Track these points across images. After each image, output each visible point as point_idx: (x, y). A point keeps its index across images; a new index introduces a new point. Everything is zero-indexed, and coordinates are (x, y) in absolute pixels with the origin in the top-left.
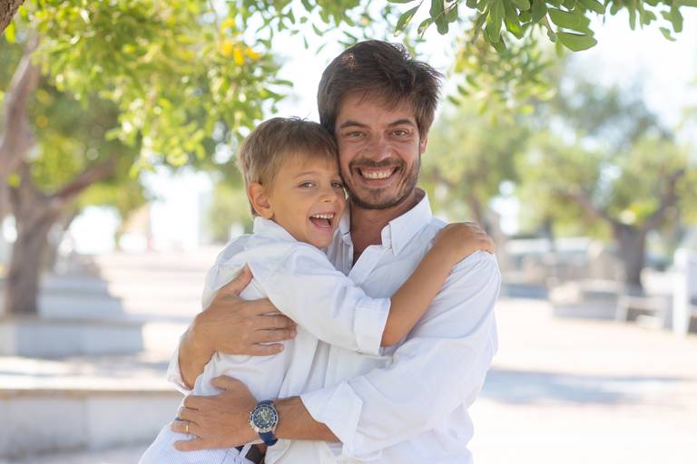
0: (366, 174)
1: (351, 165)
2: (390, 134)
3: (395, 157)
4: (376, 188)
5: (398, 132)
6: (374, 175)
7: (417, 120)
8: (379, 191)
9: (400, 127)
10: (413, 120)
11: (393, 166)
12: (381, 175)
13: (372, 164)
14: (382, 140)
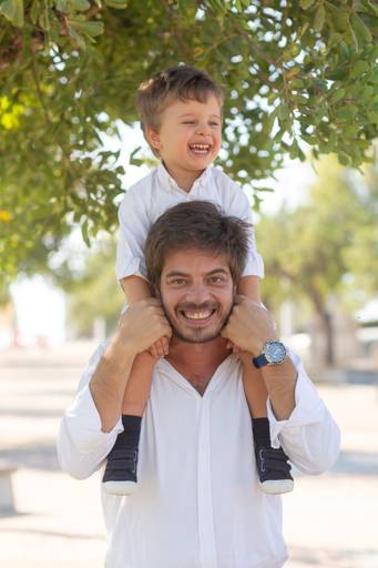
0: (188, 315)
1: (176, 309)
2: (208, 281)
3: (213, 300)
4: (197, 326)
5: (215, 279)
6: (196, 316)
7: (230, 268)
8: (200, 329)
9: (216, 275)
10: (227, 269)
11: (211, 307)
12: (201, 316)
13: (194, 307)
14: (202, 287)
